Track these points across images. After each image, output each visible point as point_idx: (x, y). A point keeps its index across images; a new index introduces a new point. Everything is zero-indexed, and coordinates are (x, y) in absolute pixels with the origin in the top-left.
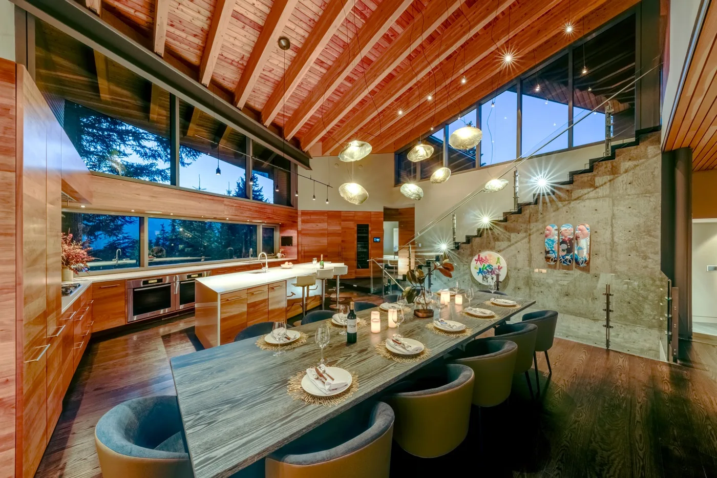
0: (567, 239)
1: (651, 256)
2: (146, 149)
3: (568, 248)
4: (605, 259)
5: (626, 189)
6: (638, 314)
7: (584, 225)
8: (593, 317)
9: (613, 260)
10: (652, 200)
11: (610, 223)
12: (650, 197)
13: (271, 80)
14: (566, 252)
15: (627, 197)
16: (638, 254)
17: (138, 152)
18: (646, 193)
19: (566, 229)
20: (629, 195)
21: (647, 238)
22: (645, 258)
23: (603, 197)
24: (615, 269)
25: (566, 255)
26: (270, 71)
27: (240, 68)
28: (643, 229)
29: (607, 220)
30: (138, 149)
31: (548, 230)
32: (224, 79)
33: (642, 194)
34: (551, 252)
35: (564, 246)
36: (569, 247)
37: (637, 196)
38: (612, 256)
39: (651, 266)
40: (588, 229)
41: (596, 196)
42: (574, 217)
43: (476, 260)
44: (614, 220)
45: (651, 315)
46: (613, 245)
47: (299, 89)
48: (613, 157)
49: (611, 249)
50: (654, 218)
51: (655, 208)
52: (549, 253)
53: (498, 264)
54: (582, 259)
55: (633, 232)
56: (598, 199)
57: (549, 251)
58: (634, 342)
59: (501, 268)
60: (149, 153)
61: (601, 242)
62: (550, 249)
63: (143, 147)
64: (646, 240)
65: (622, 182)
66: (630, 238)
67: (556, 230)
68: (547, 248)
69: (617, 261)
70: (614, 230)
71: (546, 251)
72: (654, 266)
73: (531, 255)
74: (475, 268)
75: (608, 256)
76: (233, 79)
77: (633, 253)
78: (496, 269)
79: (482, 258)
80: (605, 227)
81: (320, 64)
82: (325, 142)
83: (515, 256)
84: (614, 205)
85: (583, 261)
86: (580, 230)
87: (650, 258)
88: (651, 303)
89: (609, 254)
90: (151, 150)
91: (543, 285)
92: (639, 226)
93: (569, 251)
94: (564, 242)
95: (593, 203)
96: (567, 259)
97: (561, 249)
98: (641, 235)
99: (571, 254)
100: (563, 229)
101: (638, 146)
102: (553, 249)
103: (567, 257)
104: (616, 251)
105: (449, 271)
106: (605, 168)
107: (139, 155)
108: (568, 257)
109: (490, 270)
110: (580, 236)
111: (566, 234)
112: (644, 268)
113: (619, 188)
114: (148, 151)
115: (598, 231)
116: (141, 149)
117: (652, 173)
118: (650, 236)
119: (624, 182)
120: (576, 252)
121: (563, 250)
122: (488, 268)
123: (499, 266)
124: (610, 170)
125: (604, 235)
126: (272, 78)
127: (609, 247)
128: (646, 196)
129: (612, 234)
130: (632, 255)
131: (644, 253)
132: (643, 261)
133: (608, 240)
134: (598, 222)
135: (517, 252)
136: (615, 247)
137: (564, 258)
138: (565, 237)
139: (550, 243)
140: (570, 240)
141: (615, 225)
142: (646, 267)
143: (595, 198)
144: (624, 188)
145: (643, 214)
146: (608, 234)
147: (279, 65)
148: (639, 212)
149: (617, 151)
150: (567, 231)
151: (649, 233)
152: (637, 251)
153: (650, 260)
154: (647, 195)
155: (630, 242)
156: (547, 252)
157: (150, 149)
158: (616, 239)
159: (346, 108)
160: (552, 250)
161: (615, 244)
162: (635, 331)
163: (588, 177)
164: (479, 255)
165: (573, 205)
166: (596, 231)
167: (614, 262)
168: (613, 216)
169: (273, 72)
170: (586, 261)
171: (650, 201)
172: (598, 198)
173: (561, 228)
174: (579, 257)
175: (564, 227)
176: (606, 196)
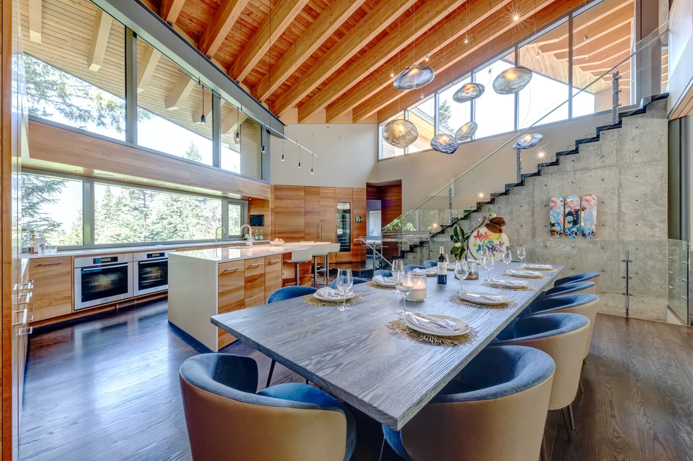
0: (573, 211)
1: (658, 224)
2: (73, 107)
3: (574, 220)
4: (611, 229)
5: (633, 158)
6: (645, 284)
7: (590, 195)
8: (601, 289)
9: (620, 230)
10: (658, 168)
11: (617, 193)
12: (657, 165)
13: (248, 25)
14: (572, 224)
15: (634, 165)
16: (645, 223)
17: (62, 110)
18: (652, 162)
19: (572, 200)
20: (636, 164)
21: (654, 207)
22: (653, 227)
23: (610, 166)
24: (622, 240)
25: (572, 227)
26: (248, 15)
27: (212, 7)
28: (650, 198)
29: (614, 190)
30: (63, 107)
31: (553, 202)
32: (191, 20)
33: (649, 162)
34: (556, 225)
35: (570, 218)
36: (575, 218)
37: (643, 164)
38: (618, 226)
39: (658, 235)
40: (594, 199)
41: (603, 165)
42: (580, 188)
43: (475, 237)
44: (620, 190)
45: (658, 284)
46: (620, 215)
47: (282, 41)
48: (619, 125)
49: (618, 220)
50: (661, 186)
51: (661, 177)
52: (554, 226)
53: (500, 240)
54: (589, 231)
55: (639, 201)
56: (605, 169)
57: (554, 224)
58: (642, 313)
59: (503, 243)
60: (77, 113)
61: (608, 213)
62: (555, 222)
63: (70, 105)
64: (653, 209)
65: (629, 150)
66: (637, 207)
67: (561, 201)
68: (552, 221)
69: (624, 231)
70: (621, 200)
71: (551, 224)
72: (661, 235)
73: (535, 228)
74: (474, 245)
75: (615, 227)
76: (203, 20)
77: (641, 223)
78: (497, 245)
79: (481, 234)
80: (612, 197)
81: (308, 11)
82: (301, 108)
83: (517, 230)
84: (620, 173)
85: (590, 233)
86: (586, 200)
87: (657, 227)
88: (658, 272)
89: (616, 224)
90: (79, 110)
91: (547, 259)
92: (646, 195)
93: (575, 222)
94: (570, 214)
95: (599, 173)
96: (573, 232)
97: (566, 222)
98: (647, 203)
99: (578, 226)
100: (568, 200)
101: (645, 114)
102: (559, 222)
103: (573, 229)
104: (624, 221)
105: (500, 226)
106: (612, 136)
107: (63, 115)
108: (575, 229)
109: (491, 247)
110: (587, 207)
111: (572, 205)
112: (651, 237)
113: (626, 156)
114: (75, 110)
115: (605, 201)
116: (66, 107)
117: (659, 141)
118: (657, 204)
119: (631, 151)
120: (582, 224)
121: (569, 222)
122: (488, 245)
123: (500, 242)
124: (616, 138)
125: (612, 206)
126: (249, 24)
127: (616, 217)
128: (653, 165)
129: (619, 204)
130: (639, 225)
131: (651, 222)
132: (650, 230)
133: (615, 211)
134: (605, 192)
135: (520, 226)
136: (622, 217)
137: (569, 231)
138: (571, 208)
139: (555, 215)
140: (577, 212)
141: (622, 195)
142: (653, 236)
143: (601, 168)
144: (631, 156)
145: (650, 182)
146: (615, 204)
147: (260, 8)
148: (646, 181)
149: (624, 119)
150: (573, 202)
151: (655, 201)
152: (644, 220)
153: (657, 229)
154: (654, 163)
155: (637, 211)
156: (553, 225)
157: (78, 108)
158: (623, 209)
159: (332, 66)
160: (557, 223)
161: (622, 214)
162: (642, 302)
163: (594, 146)
164: (478, 232)
165: (579, 176)
166: (603, 201)
167: (621, 233)
168: (620, 185)
169: (252, 16)
170: (592, 233)
171: (657, 169)
172: (604, 167)
173: (567, 199)
174: (586, 229)
175: (569, 198)
176: (613, 166)
